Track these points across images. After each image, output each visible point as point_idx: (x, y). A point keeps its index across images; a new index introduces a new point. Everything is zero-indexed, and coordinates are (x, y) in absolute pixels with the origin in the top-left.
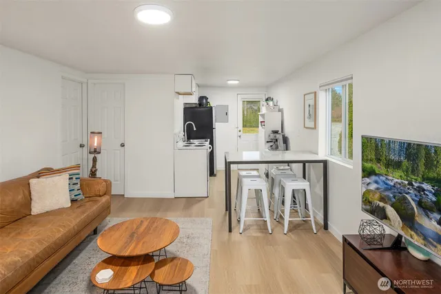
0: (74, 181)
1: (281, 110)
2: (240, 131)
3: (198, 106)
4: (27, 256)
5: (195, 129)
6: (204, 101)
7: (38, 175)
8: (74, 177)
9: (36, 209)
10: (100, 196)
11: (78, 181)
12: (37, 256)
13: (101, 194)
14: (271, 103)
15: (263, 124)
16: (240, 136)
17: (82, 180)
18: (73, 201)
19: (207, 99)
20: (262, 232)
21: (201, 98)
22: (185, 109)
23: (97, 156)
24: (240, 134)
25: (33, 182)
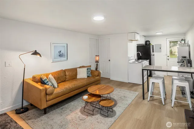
0: (89, 70)
1: (189, 46)
3: (145, 45)
4: (70, 87)
5: (141, 55)
6: (148, 43)
7: (80, 67)
8: (89, 69)
9: (78, 77)
10: (96, 76)
11: (90, 71)
12: (73, 88)
13: (96, 75)
14: (183, 42)
16: (168, 59)
17: (91, 70)
18: (88, 76)
20: (159, 103)
21: (146, 42)
22: (138, 47)
23: (98, 63)
24: (168, 58)
25: (78, 69)
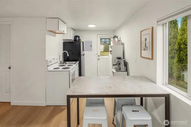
1: (123, 44)
2: (99, 56)
3: (74, 41)
5: (68, 56)
6: (77, 38)
14: (116, 39)
15: (111, 52)
16: (99, 59)
19: (79, 37)
22: (64, 43)
24: (99, 58)
